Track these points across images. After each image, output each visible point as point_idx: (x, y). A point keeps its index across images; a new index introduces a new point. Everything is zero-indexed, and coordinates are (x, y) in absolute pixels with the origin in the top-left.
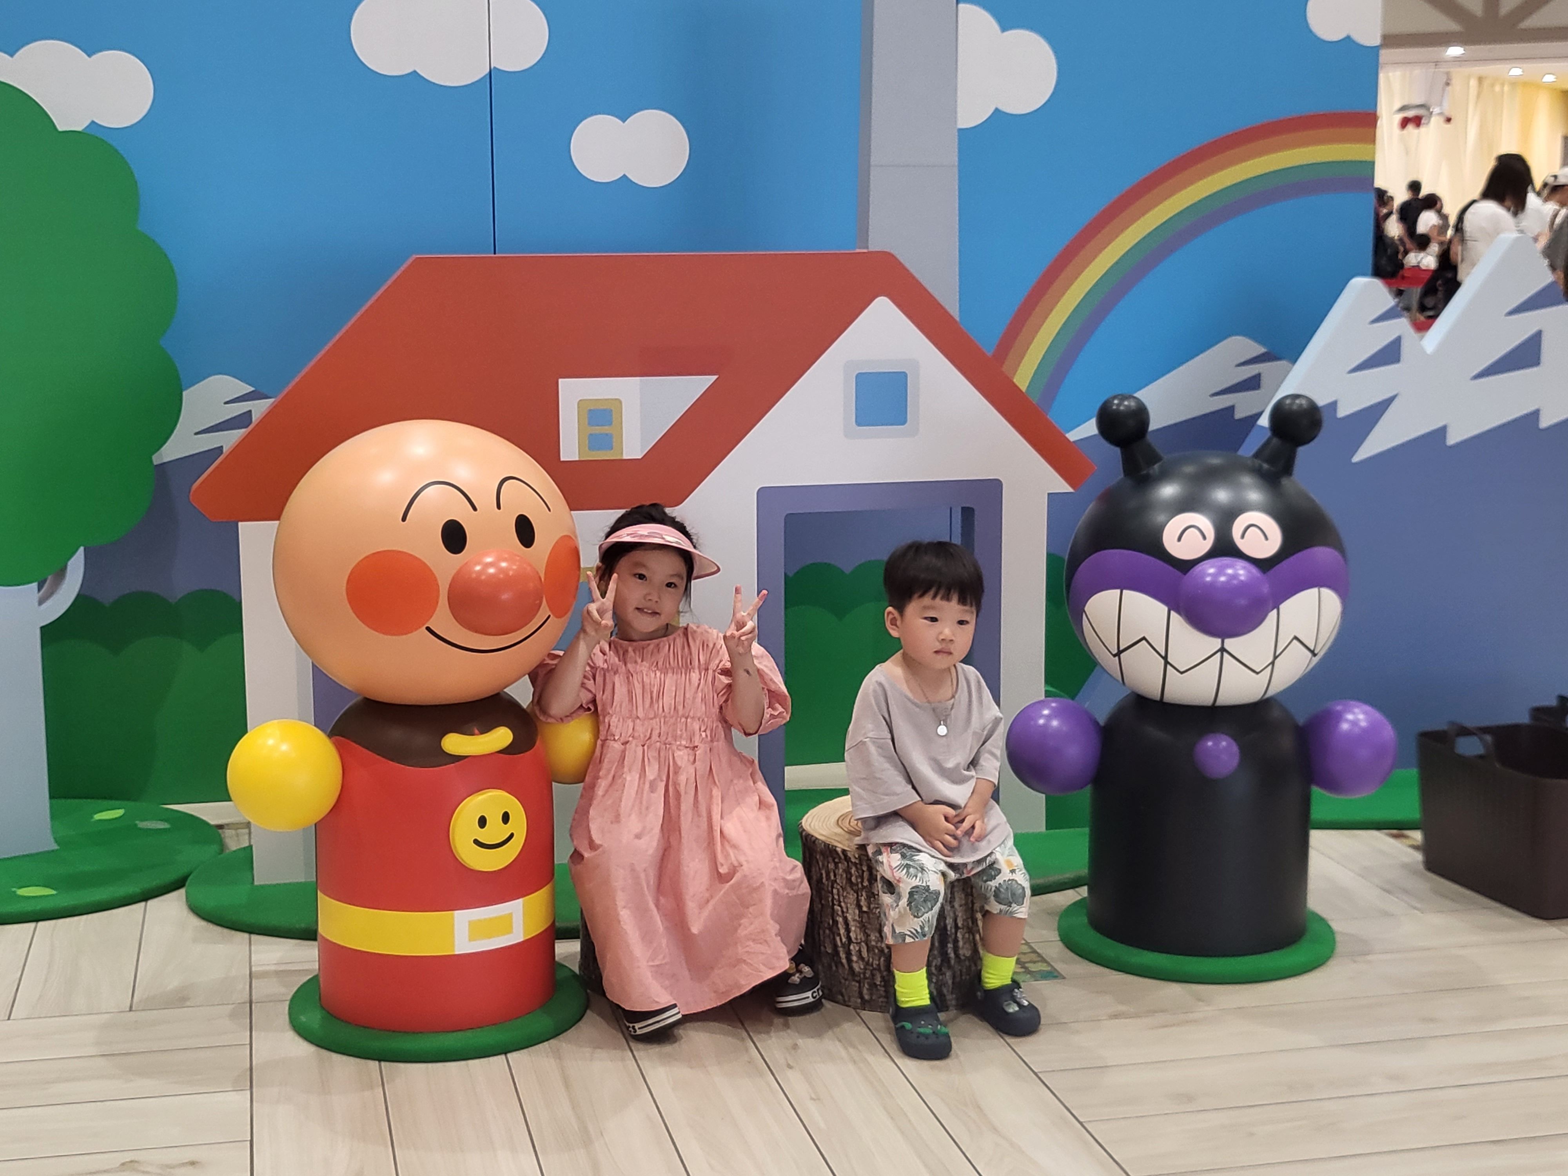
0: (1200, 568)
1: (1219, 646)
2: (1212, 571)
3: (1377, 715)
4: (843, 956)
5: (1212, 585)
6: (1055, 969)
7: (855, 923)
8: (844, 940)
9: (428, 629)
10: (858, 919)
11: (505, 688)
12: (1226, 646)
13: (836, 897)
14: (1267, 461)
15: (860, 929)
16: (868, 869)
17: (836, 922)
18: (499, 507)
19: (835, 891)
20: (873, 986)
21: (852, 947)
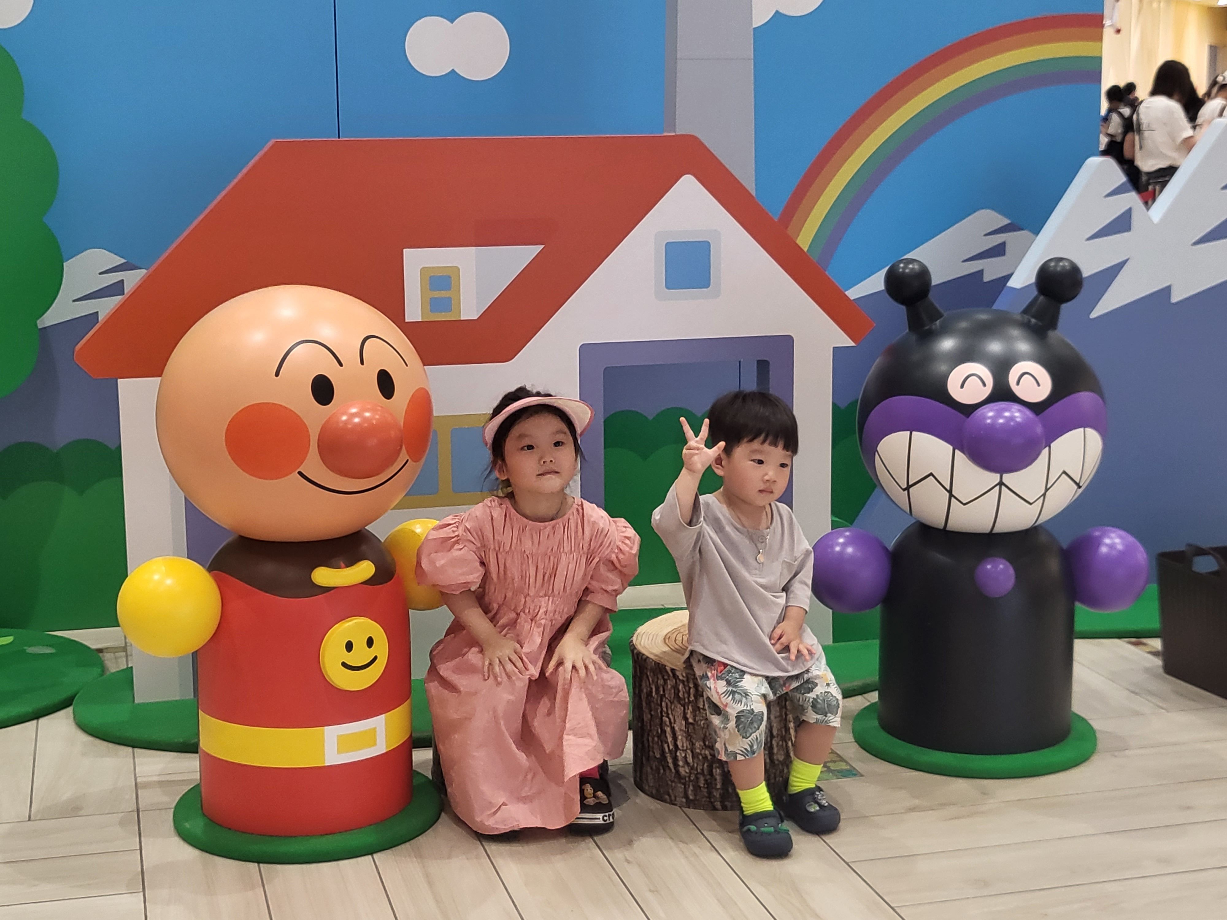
0: (981, 412)
1: (998, 481)
2: (991, 414)
3: (1131, 539)
4: (670, 761)
5: (992, 426)
6: (854, 769)
7: (682, 732)
8: (671, 747)
9: (300, 473)
10: (684, 729)
11: (366, 526)
12: (1004, 481)
13: (665, 709)
14: (1034, 317)
15: (686, 738)
16: (694, 687)
17: (664, 732)
18: (362, 363)
19: (664, 704)
20: (697, 788)
21: (678, 754)
